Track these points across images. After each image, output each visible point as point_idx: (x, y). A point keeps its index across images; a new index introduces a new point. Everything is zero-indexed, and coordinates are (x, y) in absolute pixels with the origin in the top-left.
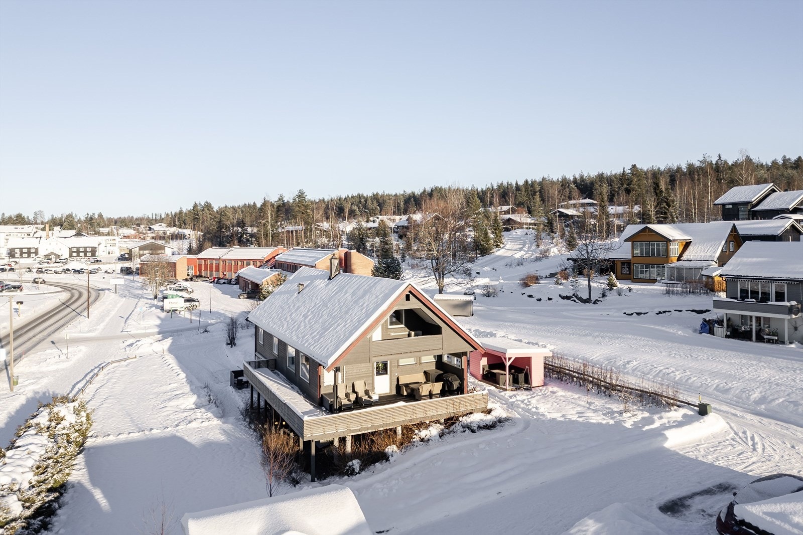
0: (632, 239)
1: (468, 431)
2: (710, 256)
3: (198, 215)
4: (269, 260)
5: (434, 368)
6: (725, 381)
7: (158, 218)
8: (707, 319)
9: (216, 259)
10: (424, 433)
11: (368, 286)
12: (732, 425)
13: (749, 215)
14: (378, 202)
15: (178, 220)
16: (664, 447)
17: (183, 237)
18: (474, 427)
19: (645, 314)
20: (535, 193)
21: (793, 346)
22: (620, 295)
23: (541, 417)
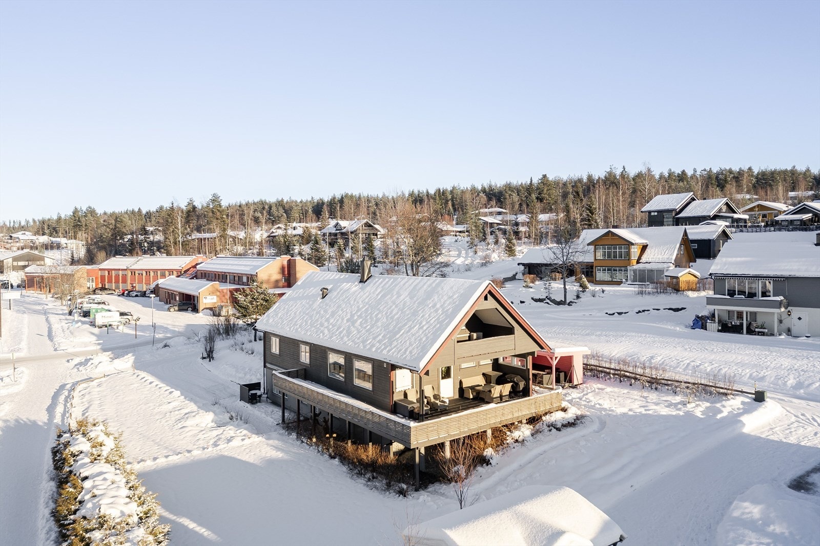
0: (595, 243)
1: (554, 430)
2: (668, 259)
3: (79, 221)
4: (188, 270)
5: (491, 369)
6: (755, 370)
7: (17, 225)
8: (700, 316)
9: (122, 270)
10: (516, 434)
11: (429, 286)
12: (788, 409)
13: (673, 221)
14: (284, 209)
15: (49, 228)
16: (744, 433)
17: (59, 246)
18: (559, 425)
19: (625, 313)
20: (447, 201)
21: (782, 337)
22: (594, 297)
23: (610, 413)
